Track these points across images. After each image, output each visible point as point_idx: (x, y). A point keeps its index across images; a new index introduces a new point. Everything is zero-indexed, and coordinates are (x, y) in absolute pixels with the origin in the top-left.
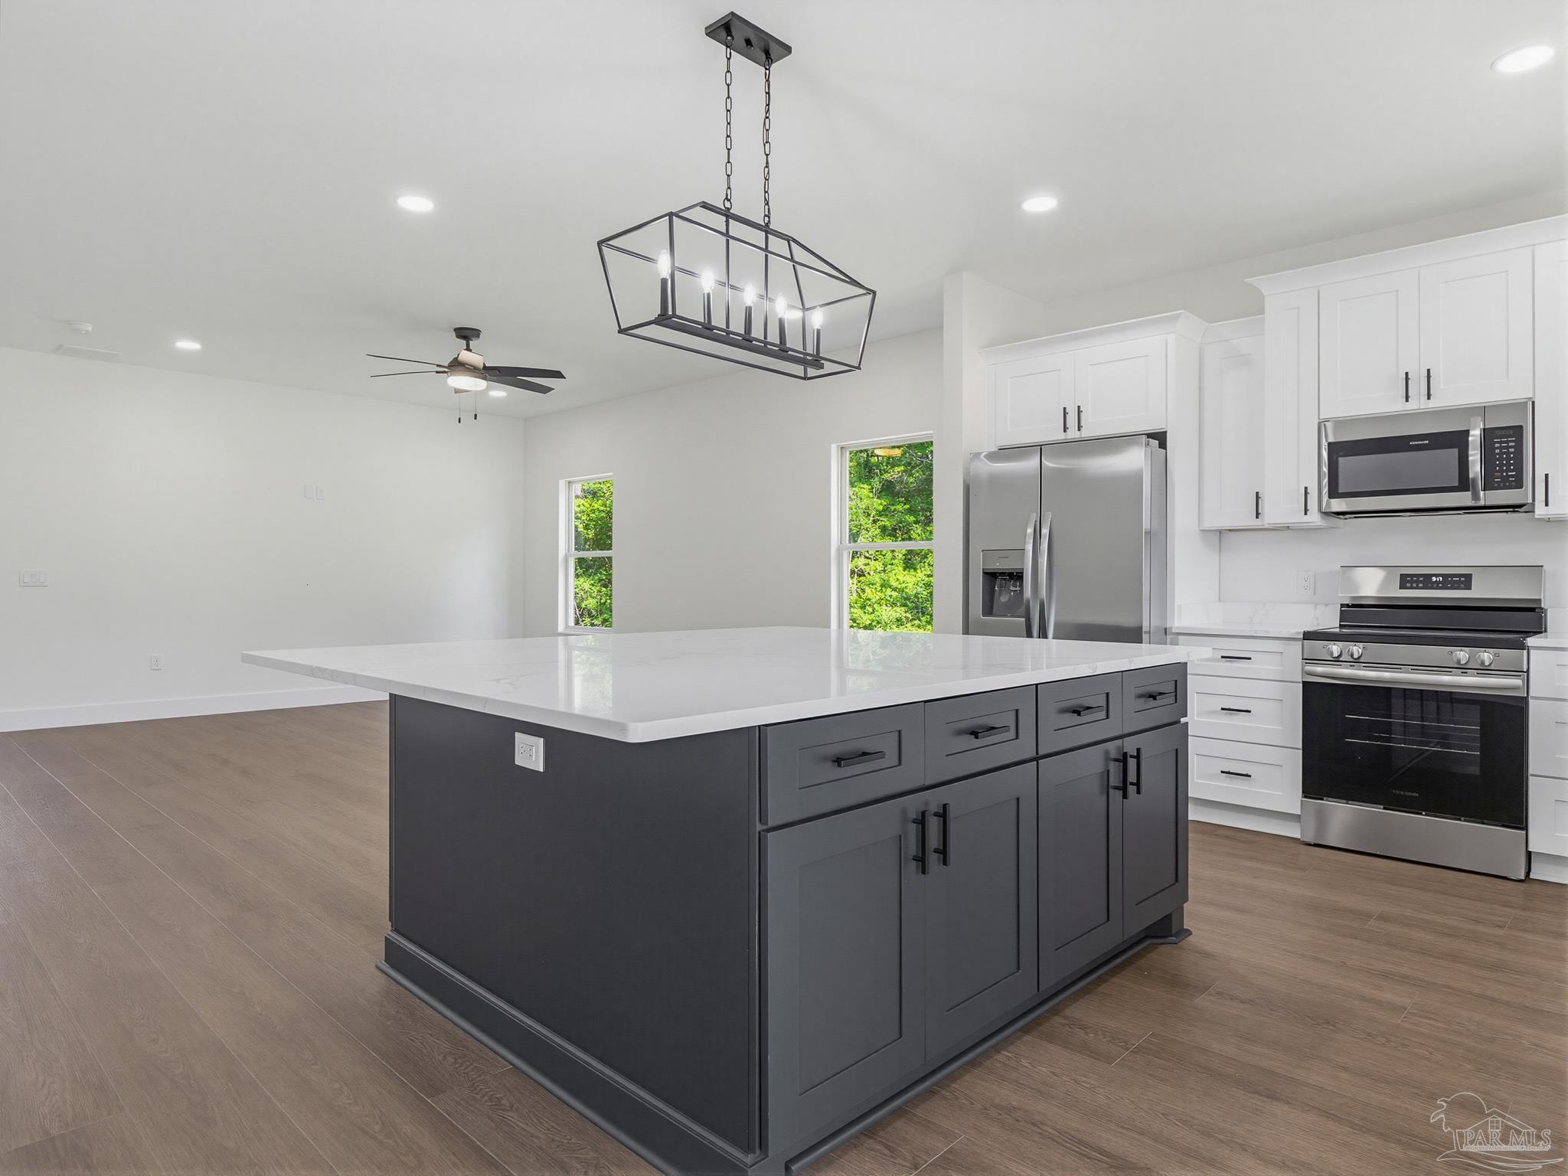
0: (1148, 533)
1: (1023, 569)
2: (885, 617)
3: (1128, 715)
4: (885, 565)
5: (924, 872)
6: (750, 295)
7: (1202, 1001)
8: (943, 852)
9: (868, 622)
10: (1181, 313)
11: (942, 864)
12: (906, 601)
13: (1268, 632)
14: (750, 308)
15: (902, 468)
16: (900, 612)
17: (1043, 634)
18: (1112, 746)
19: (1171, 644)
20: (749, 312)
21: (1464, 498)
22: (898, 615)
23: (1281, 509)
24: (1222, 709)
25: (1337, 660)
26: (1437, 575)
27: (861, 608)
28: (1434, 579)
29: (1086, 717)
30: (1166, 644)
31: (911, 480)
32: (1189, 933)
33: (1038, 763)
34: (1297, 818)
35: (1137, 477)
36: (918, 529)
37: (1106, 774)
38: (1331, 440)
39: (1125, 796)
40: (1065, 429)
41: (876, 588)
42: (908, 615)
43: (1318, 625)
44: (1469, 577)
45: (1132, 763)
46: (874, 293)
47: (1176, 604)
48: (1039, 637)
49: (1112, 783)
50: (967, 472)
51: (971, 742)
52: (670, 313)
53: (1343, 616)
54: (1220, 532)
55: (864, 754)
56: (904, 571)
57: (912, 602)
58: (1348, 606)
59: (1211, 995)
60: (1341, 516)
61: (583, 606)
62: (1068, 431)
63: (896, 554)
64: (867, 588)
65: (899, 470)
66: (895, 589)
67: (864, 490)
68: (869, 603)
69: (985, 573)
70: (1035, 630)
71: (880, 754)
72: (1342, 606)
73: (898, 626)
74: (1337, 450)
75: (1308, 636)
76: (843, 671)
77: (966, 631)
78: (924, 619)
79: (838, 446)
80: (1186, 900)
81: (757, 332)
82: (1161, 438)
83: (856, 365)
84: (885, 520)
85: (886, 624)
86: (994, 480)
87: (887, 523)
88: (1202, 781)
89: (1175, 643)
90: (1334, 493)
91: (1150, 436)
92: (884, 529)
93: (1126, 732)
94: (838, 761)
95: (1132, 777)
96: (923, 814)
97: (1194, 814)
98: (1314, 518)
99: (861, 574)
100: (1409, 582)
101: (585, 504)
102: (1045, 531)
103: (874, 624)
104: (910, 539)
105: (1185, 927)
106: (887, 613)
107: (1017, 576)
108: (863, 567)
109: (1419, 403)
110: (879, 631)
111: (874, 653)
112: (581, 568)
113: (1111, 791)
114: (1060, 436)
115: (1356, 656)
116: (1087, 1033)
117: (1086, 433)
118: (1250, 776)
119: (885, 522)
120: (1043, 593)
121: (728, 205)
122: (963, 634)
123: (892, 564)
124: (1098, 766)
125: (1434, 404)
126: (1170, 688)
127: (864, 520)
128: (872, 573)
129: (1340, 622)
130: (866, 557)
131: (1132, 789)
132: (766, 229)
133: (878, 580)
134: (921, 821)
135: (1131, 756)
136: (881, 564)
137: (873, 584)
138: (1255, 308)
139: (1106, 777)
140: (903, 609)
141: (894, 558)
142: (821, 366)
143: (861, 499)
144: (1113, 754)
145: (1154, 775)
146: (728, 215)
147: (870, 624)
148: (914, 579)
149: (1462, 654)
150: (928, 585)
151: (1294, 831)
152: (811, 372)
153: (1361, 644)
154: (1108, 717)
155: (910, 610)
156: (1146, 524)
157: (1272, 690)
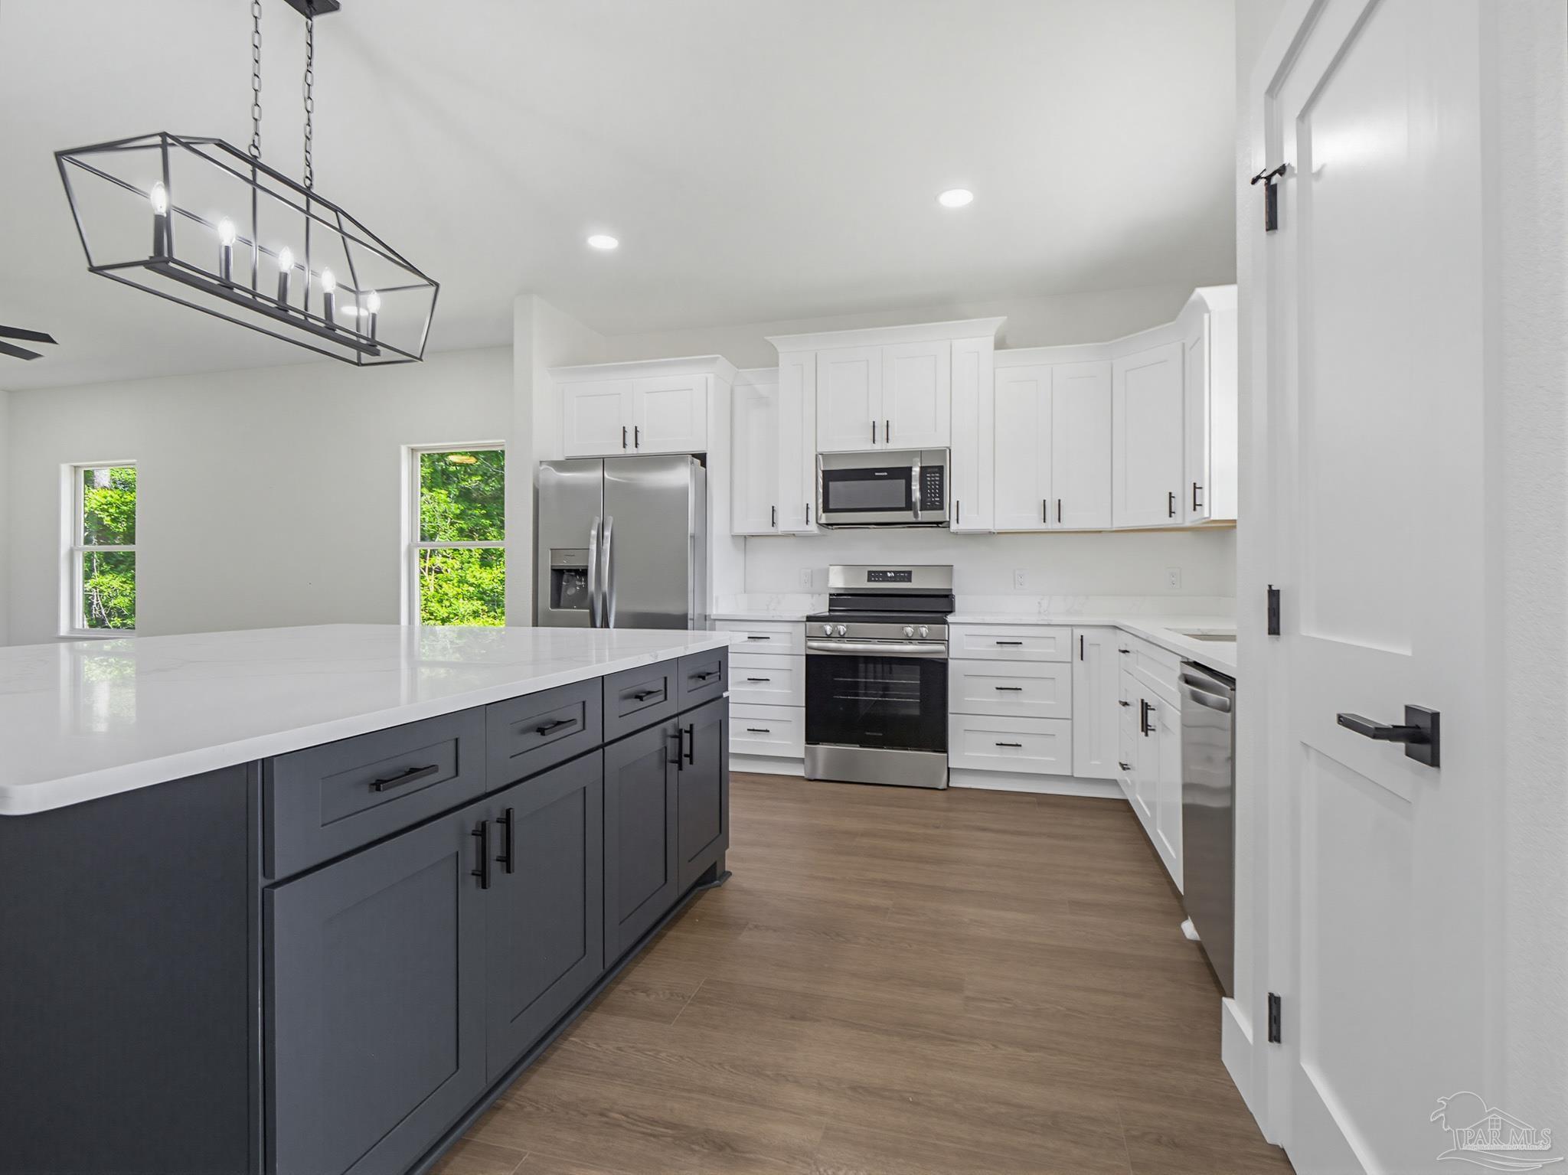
0: (693, 537)
1: (587, 566)
2: (462, 610)
3: (682, 695)
4: (463, 563)
5: (484, 887)
6: (287, 260)
7: (745, 937)
8: (506, 860)
9: (447, 615)
10: (718, 358)
11: (505, 871)
12: (482, 595)
13: (781, 616)
14: (286, 275)
15: (480, 478)
16: (477, 605)
17: (605, 624)
18: (668, 724)
19: (710, 630)
20: (284, 278)
21: (907, 516)
22: (474, 608)
23: (790, 521)
24: (749, 679)
25: (829, 637)
26: (890, 572)
27: (439, 602)
28: (889, 575)
29: (648, 701)
30: (705, 629)
31: (487, 488)
32: (730, 874)
33: (604, 750)
34: (801, 761)
35: (684, 492)
36: (494, 531)
37: (664, 750)
38: (822, 469)
39: (680, 768)
40: (624, 445)
41: (453, 585)
42: (485, 608)
43: (814, 610)
44: (910, 573)
45: (686, 737)
46: (437, 285)
47: (714, 595)
48: (602, 627)
49: (669, 758)
50: (536, 479)
51: (536, 739)
52: (166, 255)
53: (832, 602)
54: (745, 537)
55: (413, 770)
56: (481, 568)
57: (488, 596)
58: (834, 595)
59: (750, 929)
60: (830, 527)
61: (111, 604)
62: (627, 447)
63: (473, 554)
64: (444, 585)
65: (477, 479)
66: (471, 585)
67: (442, 494)
68: (446, 597)
69: (553, 570)
70: (598, 623)
71: (432, 769)
72: (831, 595)
73: (474, 618)
74: (829, 476)
75: (810, 619)
76: (414, 664)
77: (535, 624)
78: (498, 611)
79: (409, 448)
80: (728, 847)
81: (295, 300)
82: (702, 458)
83: (418, 356)
84: (462, 522)
85: (464, 616)
86: (562, 488)
87: (465, 526)
88: (738, 741)
89: (713, 629)
90: (826, 510)
91: (694, 456)
92: (461, 531)
93: (680, 711)
94: (378, 785)
95: (686, 750)
96: (484, 824)
97: (734, 766)
98: (813, 528)
99: (439, 571)
100: (873, 576)
101: (113, 495)
102: (607, 533)
103: (451, 616)
104: (486, 539)
105: (726, 870)
106: (464, 607)
107: (583, 573)
108: (441, 565)
109: (880, 446)
110: (455, 622)
111: (452, 642)
112: (108, 563)
113: (668, 763)
114: (619, 451)
115: (842, 634)
116: (648, 995)
117: (643, 450)
118: (768, 731)
119: (462, 524)
120: (606, 587)
121: (255, 152)
122: (533, 626)
123: (469, 562)
124: (657, 744)
125: (892, 446)
126: (714, 668)
127: (440, 522)
128: (449, 570)
129: (830, 606)
130: (443, 556)
131: (686, 760)
132: (307, 192)
133: (455, 576)
134: (482, 832)
135: (686, 732)
136: (458, 563)
137: (451, 580)
138: (771, 361)
139: (664, 754)
140: (480, 602)
141: (471, 557)
142: (377, 353)
143: (439, 503)
144: (671, 731)
145: (703, 743)
146: (254, 162)
147: (448, 617)
148: (490, 576)
149: (909, 629)
150: (502, 581)
151: (799, 771)
152: (366, 358)
153: (845, 624)
154: (666, 699)
155: (486, 603)
156: (691, 529)
157: (784, 662)
